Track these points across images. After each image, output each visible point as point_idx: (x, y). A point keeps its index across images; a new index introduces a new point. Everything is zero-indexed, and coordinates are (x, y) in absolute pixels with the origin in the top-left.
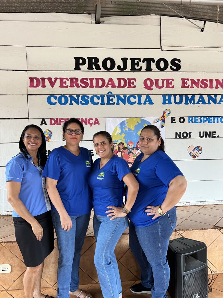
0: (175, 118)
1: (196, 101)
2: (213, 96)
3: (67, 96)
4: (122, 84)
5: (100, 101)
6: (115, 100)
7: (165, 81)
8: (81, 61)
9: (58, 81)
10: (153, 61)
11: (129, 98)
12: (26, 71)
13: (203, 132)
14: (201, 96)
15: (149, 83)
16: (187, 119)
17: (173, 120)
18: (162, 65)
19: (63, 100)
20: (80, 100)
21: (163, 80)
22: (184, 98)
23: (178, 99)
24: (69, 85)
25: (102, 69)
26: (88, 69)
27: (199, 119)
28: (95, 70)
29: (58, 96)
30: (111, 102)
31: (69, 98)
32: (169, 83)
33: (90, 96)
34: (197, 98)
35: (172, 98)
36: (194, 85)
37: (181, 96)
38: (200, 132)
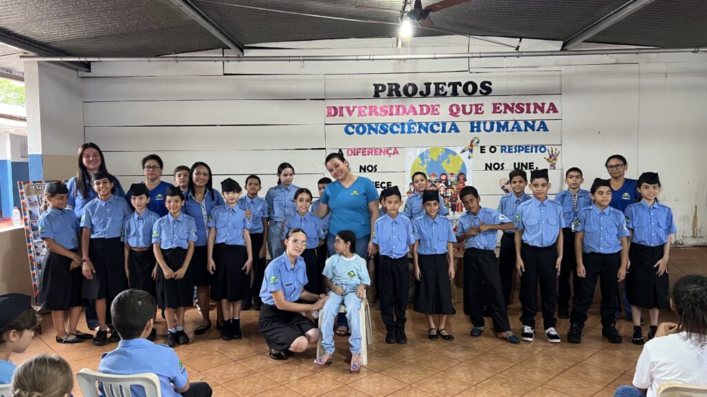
0: (484, 147)
1: (510, 128)
2: (530, 122)
3: (366, 125)
4: (425, 111)
5: (400, 130)
6: (417, 129)
7: (474, 107)
8: (380, 88)
9: (356, 109)
10: (460, 85)
11: (432, 126)
12: (324, 99)
13: (519, 163)
14: (516, 122)
15: (455, 109)
16: (499, 149)
17: (482, 150)
18: (470, 88)
19: (361, 129)
20: (379, 128)
21: (471, 105)
22: (495, 125)
23: (488, 127)
24: (368, 113)
25: (403, 96)
26: (388, 95)
27: (513, 148)
28: (395, 96)
29: (356, 126)
30: (412, 131)
31: (367, 127)
32: (478, 109)
33: (389, 125)
34: (511, 125)
35: (482, 125)
36: (507, 110)
37: (492, 123)
38: (515, 164)
